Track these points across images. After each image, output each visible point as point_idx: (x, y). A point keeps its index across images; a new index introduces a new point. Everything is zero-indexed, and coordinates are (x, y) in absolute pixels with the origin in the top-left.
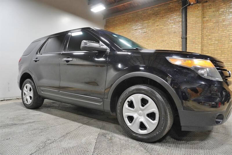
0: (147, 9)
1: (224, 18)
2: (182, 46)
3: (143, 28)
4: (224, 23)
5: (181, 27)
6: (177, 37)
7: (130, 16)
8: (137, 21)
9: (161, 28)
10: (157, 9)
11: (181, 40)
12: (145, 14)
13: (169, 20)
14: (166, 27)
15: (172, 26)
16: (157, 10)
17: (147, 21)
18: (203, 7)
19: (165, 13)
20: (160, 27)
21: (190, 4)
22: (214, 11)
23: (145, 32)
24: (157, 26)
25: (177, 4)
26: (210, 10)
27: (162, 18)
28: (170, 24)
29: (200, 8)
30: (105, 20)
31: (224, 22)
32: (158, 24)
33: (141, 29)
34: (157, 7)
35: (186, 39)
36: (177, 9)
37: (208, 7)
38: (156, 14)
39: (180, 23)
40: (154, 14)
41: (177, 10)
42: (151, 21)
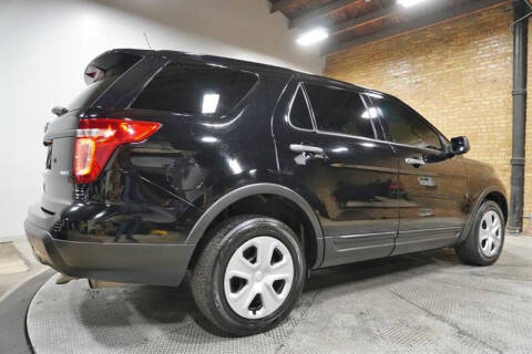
2: (513, 113)
3: (414, 74)
5: (511, 67)
6: (500, 93)
7: (382, 47)
8: (399, 58)
9: (459, 72)
10: (448, 27)
11: (511, 99)
12: (419, 41)
13: (480, 52)
14: (471, 70)
15: (486, 65)
16: (449, 30)
17: (424, 57)
19: (469, 36)
20: (457, 69)
23: (417, 83)
24: (449, 66)
25: (500, 14)
27: (463, 49)
28: (483, 60)
30: (324, 58)
32: (451, 63)
33: (409, 74)
34: (448, 23)
35: (525, 95)
36: (500, 25)
38: (446, 38)
39: (510, 58)
40: (440, 40)
41: (499, 28)
42: (434, 56)
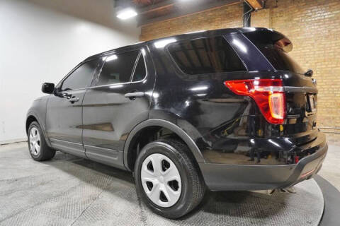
0: (198, 14)
1: (299, 30)
4: (298, 38)
7: (174, 23)
18: (272, 13)
19: (222, 20)
21: (254, 10)
22: (285, 21)
26: (281, 19)
29: (268, 16)
31: (298, 36)
34: (211, 11)
36: (237, 15)
37: (278, 15)
40: (206, 21)
41: (237, 17)
